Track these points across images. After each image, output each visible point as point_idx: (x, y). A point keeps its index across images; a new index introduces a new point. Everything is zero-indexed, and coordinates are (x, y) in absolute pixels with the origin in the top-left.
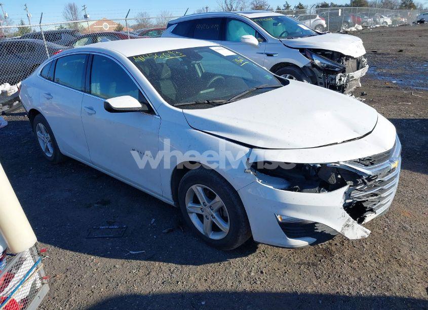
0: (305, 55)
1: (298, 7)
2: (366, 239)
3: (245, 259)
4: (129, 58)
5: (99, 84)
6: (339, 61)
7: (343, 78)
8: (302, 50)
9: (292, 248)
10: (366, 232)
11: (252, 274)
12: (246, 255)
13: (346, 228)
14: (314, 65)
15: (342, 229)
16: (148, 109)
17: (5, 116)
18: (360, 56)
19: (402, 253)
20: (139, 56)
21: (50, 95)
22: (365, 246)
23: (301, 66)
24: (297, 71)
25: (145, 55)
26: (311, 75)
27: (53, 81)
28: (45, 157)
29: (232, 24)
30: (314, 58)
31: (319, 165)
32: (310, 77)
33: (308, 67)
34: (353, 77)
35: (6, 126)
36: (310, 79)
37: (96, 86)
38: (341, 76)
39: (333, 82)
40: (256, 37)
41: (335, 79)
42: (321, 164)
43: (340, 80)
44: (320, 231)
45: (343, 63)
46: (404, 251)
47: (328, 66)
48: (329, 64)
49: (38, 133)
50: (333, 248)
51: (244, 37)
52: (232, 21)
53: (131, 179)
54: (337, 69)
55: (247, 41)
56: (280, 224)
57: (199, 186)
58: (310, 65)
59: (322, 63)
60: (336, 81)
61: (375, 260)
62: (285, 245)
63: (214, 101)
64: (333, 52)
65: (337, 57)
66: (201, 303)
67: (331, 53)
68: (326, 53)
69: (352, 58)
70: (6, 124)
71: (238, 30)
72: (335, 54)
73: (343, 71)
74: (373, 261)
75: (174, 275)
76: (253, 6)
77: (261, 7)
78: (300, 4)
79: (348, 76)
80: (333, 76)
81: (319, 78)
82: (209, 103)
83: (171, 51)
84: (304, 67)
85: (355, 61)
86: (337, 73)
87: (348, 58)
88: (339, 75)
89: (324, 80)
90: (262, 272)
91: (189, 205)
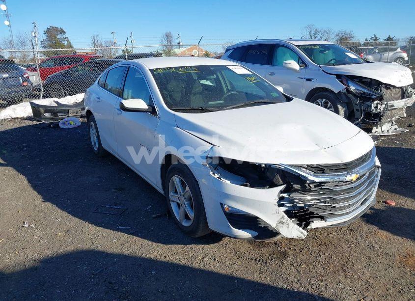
0: (342, 82)
1: (387, 40)
2: (303, 240)
3: (207, 246)
4: (150, 70)
5: (131, 90)
6: (377, 89)
7: (379, 106)
8: (339, 77)
9: (236, 237)
10: (302, 233)
11: (206, 259)
12: (208, 244)
13: (280, 224)
14: (349, 92)
15: (277, 225)
16: (152, 111)
17: (82, 119)
18: (406, 85)
19: (355, 268)
20: (159, 69)
21: (99, 98)
22: (322, 255)
23: (336, 91)
24: (332, 96)
25: (164, 69)
26: (346, 101)
27: (104, 88)
28: (93, 150)
29: (280, 51)
30: (350, 85)
31: (264, 166)
32: (346, 103)
33: (344, 93)
34: (392, 106)
35: (79, 126)
36: (346, 105)
37: (128, 91)
38: (377, 104)
39: (369, 110)
40: (298, 63)
41: (371, 107)
42: (265, 165)
43: (377, 107)
44: (262, 226)
45: (381, 91)
46: (359, 266)
47: (364, 93)
48: (366, 91)
49: (91, 130)
50: (290, 252)
51: (286, 62)
52: (280, 48)
53: (143, 173)
54: (373, 97)
55: (289, 66)
56: (226, 213)
57: (177, 177)
58: (345, 91)
59: (358, 90)
60: (371, 108)
61: (324, 268)
62: (230, 234)
63: (208, 109)
64: (371, 79)
65: (374, 84)
66: (151, 272)
67: (369, 81)
68: (364, 80)
69: (394, 87)
70: (80, 124)
71: (285, 55)
72: (373, 82)
73: (381, 98)
74: (321, 269)
75: (143, 249)
76: (337, 38)
77: (347, 39)
78: (389, 37)
79: (387, 104)
80: (368, 103)
81: (356, 104)
82: (202, 110)
83: (189, 67)
84: (339, 92)
85: (400, 90)
86: (374, 100)
87: (388, 86)
88: (376, 102)
89: (360, 107)
90: (215, 260)
91: (171, 194)
